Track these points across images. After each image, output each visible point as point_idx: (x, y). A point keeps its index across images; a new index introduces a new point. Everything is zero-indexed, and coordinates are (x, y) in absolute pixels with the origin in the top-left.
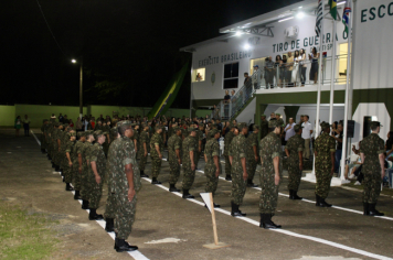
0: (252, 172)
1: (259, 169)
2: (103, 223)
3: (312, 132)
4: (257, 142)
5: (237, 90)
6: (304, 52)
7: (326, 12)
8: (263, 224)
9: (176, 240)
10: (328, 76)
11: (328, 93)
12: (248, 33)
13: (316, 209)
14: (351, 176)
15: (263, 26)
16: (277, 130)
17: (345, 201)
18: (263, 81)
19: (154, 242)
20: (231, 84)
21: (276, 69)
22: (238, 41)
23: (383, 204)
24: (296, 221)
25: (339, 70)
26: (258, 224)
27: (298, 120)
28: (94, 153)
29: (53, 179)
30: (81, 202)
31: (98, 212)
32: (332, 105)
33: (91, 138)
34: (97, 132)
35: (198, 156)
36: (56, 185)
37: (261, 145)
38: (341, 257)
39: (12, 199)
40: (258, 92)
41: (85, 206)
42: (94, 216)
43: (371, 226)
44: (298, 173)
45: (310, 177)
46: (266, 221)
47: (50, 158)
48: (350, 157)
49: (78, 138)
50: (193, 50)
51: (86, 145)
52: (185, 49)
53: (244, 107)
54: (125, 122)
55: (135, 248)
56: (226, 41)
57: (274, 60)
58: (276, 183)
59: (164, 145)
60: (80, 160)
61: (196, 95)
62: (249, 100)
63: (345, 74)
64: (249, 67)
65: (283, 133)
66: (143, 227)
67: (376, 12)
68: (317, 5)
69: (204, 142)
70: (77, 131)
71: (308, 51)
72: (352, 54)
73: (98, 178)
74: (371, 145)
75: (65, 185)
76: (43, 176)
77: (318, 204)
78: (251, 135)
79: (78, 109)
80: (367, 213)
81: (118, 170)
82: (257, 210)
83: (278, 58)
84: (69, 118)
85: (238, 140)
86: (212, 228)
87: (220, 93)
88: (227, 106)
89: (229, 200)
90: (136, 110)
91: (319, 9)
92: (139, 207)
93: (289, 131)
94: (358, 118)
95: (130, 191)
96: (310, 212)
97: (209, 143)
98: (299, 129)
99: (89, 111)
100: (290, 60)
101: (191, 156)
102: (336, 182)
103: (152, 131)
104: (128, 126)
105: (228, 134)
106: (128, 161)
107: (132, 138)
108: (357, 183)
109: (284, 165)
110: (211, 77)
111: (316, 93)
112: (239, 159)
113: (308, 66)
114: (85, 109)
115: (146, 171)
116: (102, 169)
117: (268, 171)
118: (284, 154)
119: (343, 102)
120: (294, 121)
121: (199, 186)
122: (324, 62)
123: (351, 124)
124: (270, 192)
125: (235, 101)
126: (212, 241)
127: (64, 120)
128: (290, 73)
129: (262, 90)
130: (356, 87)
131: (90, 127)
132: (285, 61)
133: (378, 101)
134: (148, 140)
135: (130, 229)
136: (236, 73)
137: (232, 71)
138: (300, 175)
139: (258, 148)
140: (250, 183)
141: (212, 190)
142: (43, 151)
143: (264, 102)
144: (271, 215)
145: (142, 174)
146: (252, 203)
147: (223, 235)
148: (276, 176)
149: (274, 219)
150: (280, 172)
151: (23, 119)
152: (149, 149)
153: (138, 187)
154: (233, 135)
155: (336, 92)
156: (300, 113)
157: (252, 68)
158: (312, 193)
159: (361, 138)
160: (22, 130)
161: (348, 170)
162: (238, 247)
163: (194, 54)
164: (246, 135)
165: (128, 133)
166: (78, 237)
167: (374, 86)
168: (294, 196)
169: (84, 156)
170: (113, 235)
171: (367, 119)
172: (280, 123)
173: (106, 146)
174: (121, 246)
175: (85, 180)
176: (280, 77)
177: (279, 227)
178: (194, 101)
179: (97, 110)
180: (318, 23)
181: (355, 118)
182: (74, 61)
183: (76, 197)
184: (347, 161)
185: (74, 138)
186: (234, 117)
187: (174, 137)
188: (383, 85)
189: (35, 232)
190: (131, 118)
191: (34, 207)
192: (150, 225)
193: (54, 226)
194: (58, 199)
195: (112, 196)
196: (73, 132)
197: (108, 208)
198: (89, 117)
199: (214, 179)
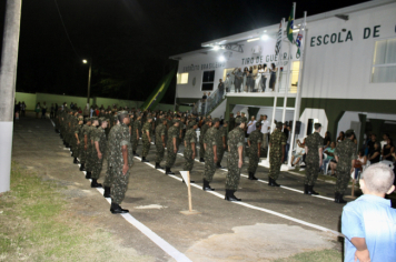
0: (221, 157)
1: (225, 155)
2: (102, 191)
4: (226, 134)
5: (212, 92)
6: (265, 66)
7: (284, 36)
8: (227, 198)
9: (159, 207)
10: (283, 85)
11: (282, 99)
12: (223, 48)
13: (268, 188)
15: (236, 43)
16: (242, 125)
17: (290, 182)
18: (233, 86)
19: (141, 207)
20: (208, 87)
22: (215, 54)
23: (319, 186)
24: (253, 196)
25: (292, 83)
26: (223, 197)
27: (258, 118)
28: (97, 135)
29: (64, 154)
30: (85, 173)
31: (99, 181)
32: (285, 108)
33: (96, 123)
34: (102, 119)
35: (180, 142)
36: (66, 158)
37: (229, 136)
38: (286, 225)
39: (31, 168)
41: (88, 176)
42: (95, 185)
43: (309, 203)
44: (256, 160)
45: (265, 163)
46: (230, 195)
48: (296, 149)
49: (85, 122)
50: (180, 58)
51: (91, 128)
52: (173, 58)
53: (216, 106)
54: (124, 112)
55: (127, 211)
56: (206, 53)
58: (240, 166)
59: (153, 132)
60: (86, 139)
61: (180, 94)
63: (296, 85)
64: (223, 75)
65: (246, 128)
66: (133, 195)
67: (322, 40)
68: (277, 30)
69: (184, 131)
70: (85, 117)
72: (302, 71)
73: (100, 154)
75: (73, 159)
76: (56, 151)
77: (270, 184)
78: (221, 128)
79: (85, 99)
80: (306, 192)
81: (116, 149)
82: (223, 187)
83: (246, 69)
84: (78, 106)
85: (212, 131)
86: (187, 199)
87: (199, 94)
88: (204, 104)
89: (202, 177)
90: (132, 104)
91: (279, 33)
92: (131, 180)
93: (251, 126)
94: (304, 120)
95: (124, 166)
96: (264, 190)
97: (189, 132)
98: (259, 126)
99: (94, 101)
100: (255, 71)
101: (174, 141)
102: (284, 168)
104: (126, 115)
105: (204, 127)
106: (124, 143)
109: (246, 153)
110: (192, 80)
111: (272, 99)
112: (212, 146)
113: (268, 77)
114: (91, 100)
115: (137, 151)
116: (104, 148)
117: (234, 157)
118: (247, 144)
119: (293, 106)
120: (255, 119)
121: (179, 165)
122: (281, 74)
123: (299, 123)
124: (234, 172)
125: (210, 100)
126: (187, 208)
127: (74, 107)
128: (254, 81)
129: (232, 93)
130: (304, 96)
131: (94, 114)
132: (251, 72)
133: (319, 108)
134: (140, 127)
135: (123, 197)
136: (212, 79)
137: (209, 77)
138: (258, 161)
139: (226, 139)
140: (219, 166)
141: (189, 168)
142: (57, 131)
143: (233, 102)
144: (234, 191)
145: (134, 153)
146: (220, 181)
147: (197, 204)
148: (240, 161)
149: (236, 194)
150: (242, 158)
151: (42, 105)
152: (140, 134)
153: (131, 164)
154: (208, 127)
155: (288, 99)
156: (260, 113)
157: (225, 75)
158: (266, 175)
159: (305, 136)
160: (40, 114)
161: (293, 159)
162: (207, 214)
163: (180, 62)
164: (218, 128)
165: (126, 120)
166: (82, 200)
167: (317, 96)
168: (252, 177)
169: (89, 137)
170: (109, 200)
171: (310, 121)
172: (245, 120)
174: (116, 209)
175: (90, 156)
176: (247, 84)
177: (240, 200)
178: (178, 99)
179: (101, 101)
180: (278, 45)
181: (301, 120)
182: (85, 61)
183: (82, 169)
184: (294, 152)
185: (81, 122)
186: (209, 113)
187: (161, 126)
188: (324, 96)
189: (48, 195)
190: (128, 109)
191: (48, 175)
192: (139, 194)
193: (63, 191)
194: (67, 170)
195: (110, 169)
196: (81, 117)
197: (107, 179)
198: (94, 107)
199: (191, 161)
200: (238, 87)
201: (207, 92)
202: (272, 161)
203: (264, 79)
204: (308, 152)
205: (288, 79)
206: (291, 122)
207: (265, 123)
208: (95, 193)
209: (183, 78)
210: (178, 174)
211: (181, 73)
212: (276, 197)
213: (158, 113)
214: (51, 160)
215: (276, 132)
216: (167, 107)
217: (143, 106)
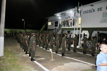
0: (60, 45)
2: (28, 55)
3: (73, 36)
5: (57, 27)
6: (72, 19)
7: (76, 11)
8: (62, 56)
9: (44, 59)
10: (77, 25)
11: (76, 28)
12: (60, 15)
13: (73, 53)
14: (81, 46)
15: (63, 14)
16: (66, 36)
17: (79, 51)
19: (39, 59)
20: (56, 26)
21: (66, 23)
22: (58, 17)
23: (87, 52)
24: (69, 55)
25: (79, 24)
26: (61, 55)
27: (70, 34)
28: (27, 40)
29: (18, 45)
31: (27, 52)
32: (77, 31)
33: (26, 36)
35: (49, 41)
36: (19, 46)
38: (78, 63)
39: (9, 49)
40: (62, 27)
41: (25, 51)
42: (26, 53)
43: (84, 56)
45: (72, 46)
46: (63, 55)
47: (17, 40)
48: (81, 42)
49: (23, 36)
50: (48, 18)
51: (25, 38)
52: (47, 18)
53: (59, 31)
55: (35, 60)
56: (55, 17)
57: (65, 21)
58: (65, 47)
59: (42, 38)
60: (24, 41)
61: (49, 28)
62: (60, 29)
64: (60, 22)
65: (67, 36)
66: (37, 56)
67: (86, 12)
68: (75, 10)
71: (73, 19)
72: (82, 21)
73: (27, 45)
74: (85, 40)
75: (20, 46)
76: (16, 44)
77: (74, 52)
78: (60, 37)
79: (23, 30)
80: (84, 53)
82: (61, 53)
83: (66, 21)
85: (58, 38)
86: (51, 56)
87: (54, 27)
88: (55, 30)
89: (55, 50)
90: (36, 31)
91: (75, 11)
92: (36, 52)
93: (68, 36)
94: (83, 34)
95: (34, 48)
97: (51, 38)
98: (70, 36)
99: (26, 31)
102: (78, 47)
105: (55, 36)
106: (34, 42)
107: (35, 37)
108: (82, 47)
109: (67, 43)
110: (52, 24)
111: (74, 28)
112: (58, 42)
113: (72, 23)
114: (25, 30)
115: (38, 44)
116: (29, 43)
117: (64, 44)
118: (67, 41)
119: (79, 30)
120: (69, 34)
121: (49, 47)
122: (76, 22)
124: (64, 49)
125: (57, 29)
126: (51, 59)
127: (21, 32)
128: (69, 24)
129: (63, 27)
130: (82, 27)
131: (26, 34)
132: (68, 21)
133: (86, 30)
134: (38, 37)
135: (34, 56)
136: (57, 24)
137: (57, 23)
138: (71, 45)
139: (62, 39)
140: (60, 47)
141: (52, 48)
142: (16, 39)
143: (63, 30)
144: (64, 54)
145: (37, 44)
146: (60, 51)
147: (54, 58)
148: (65, 45)
149: (65, 55)
150: (66, 45)
151: (12, 32)
153: (36, 47)
154: (57, 37)
155: (78, 28)
156: (71, 32)
158: (73, 49)
160: (12, 34)
162: (57, 60)
163: (49, 19)
164: (59, 37)
166: (23, 57)
167: (86, 27)
168: (69, 50)
170: (30, 57)
171: (84, 34)
172: (66, 34)
173: (29, 38)
174: (32, 60)
175: (25, 45)
176: (67, 25)
178: (48, 29)
179: (28, 30)
180: (75, 14)
181: (82, 34)
182: (23, 20)
183: (23, 49)
184: (80, 43)
185: (22, 36)
186: (57, 33)
187: (44, 37)
188: (88, 27)
189: (14, 56)
190: (35, 33)
191: (14, 51)
192: (38, 55)
193: (18, 55)
194: (19, 49)
195: (30, 49)
196: (22, 35)
197: (30, 52)
198: (26, 32)
199: (52, 46)
200: (64, 25)
202: (74, 45)
203: (71, 23)
204: (84, 42)
205: (78, 23)
207: (72, 35)
208: (26, 56)
209: (50, 24)
210: (49, 50)
211: (49, 22)
212: (76, 55)
213: (43, 33)
214: (15, 47)
215: (75, 38)
216: (46, 31)
217: (39, 31)
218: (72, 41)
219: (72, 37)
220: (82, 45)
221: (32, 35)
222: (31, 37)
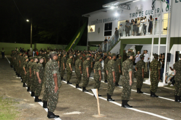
1: (121, 77)
2: (41, 104)
3: (149, 59)
4: (121, 63)
5: (111, 37)
6: (145, 18)
8: (123, 106)
9: (78, 113)
10: (158, 30)
11: (158, 39)
12: (117, 7)
13: (150, 98)
14: (169, 82)
15: (125, 4)
16: (131, 58)
17: (165, 94)
18: (124, 32)
19: (68, 114)
20: (108, 33)
22: (112, 12)
24: (140, 104)
25: (164, 27)
26: (121, 105)
28: (38, 68)
29: (17, 81)
30: (30, 92)
31: (39, 98)
32: (159, 45)
33: (36, 60)
34: (40, 57)
35: (91, 70)
36: (18, 84)
37: (123, 65)
40: (122, 38)
41: (32, 95)
42: (37, 100)
45: (148, 82)
46: (125, 104)
47: (15, 70)
49: (29, 60)
50: (89, 16)
51: (33, 63)
52: (85, 15)
53: (114, 45)
55: (58, 117)
56: (106, 11)
57: (130, 22)
58: (130, 84)
59: (73, 65)
60: (30, 71)
61: (90, 39)
62: (117, 42)
63: (166, 29)
64: (117, 25)
65: (134, 59)
66: (62, 106)
69: (94, 63)
71: (148, 17)
72: (170, 20)
73: (40, 80)
74: (179, 66)
75: (22, 84)
76: (11, 79)
77: (151, 96)
78: (118, 60)
79: (29, 45)
80: (176, 101)
81: (50, 76)
82: (120, 98)
83: (132, 21)
84: (25, 50)
85: (111, 62)
86: (97, 107)
87: (102, 38)
88: (106, 45)
89: (106, 93)
90: (60, 46)
92: (60, 96)
93: (137, 58)
94: (173, 52)
95: (56, 87)
96: (147, 100)
97: (96, 63)
98: (142, 57)
99: (35, 46)
100: (138, 22)
101: (87, 70)
102: (161, 84)
103: (67, 57)
104: (55, 54)
106: (55, 72)
107: (57, 60)
108: (172, 85)
109: (134, 75)
110: (98, 30)
111: (151, 39)
112: (111, 72)
113: (148, 25)
114: (33, 45)
115: (64, 77)
116: (42, 77)
117: (126, 78)
118: (134, 70)
119: (165, 43)
120: (140, 53)
121: (91, 85)
122: (156, 23)
123: (169, 55)
124: (127, 89)
125: (110, 42)
126: (97, 113)
127: (22, 51)
128: (138, 28)
129: (124, 37)
130: (172, 36)
132: (136, 22)
134: (65, 62)
135: (55, 107)
136: (111, 28)
137: (109, 27)
138: (143, 80)
139: (121, 66)
140: (117, 84)
141: (98, 87)
142: (12, 66)
143: (125, 43)
144: (127, 101)
145: (62, 79)
146: (118, 95)
147: (103, 110)
148: (130, 81)
149: (129, 103)
150: (132, 79)
153: (60, 86)
154: (109, 60)
155: (162, 39)
156: (143, 49)
158: (148, 90)
159: (174, 63)
160: (1, 56)
161: (167, 78)
162: (110, 117)
163: (89, 18)
164: (115, 60)
165: (55, 58)
166: (29, 110)
168: (139, 91)
169: (32, 69)
170: (46, 110)
171: (177, 53)
172: (133, 54)
173: (44, 64)
174: (51, 115)
175: (33, 81)
177: (131, 107)
178: (89, 42)
179: (39, 46)
180: (153, 3)
181: (171, 52)
182: (28, 21)
183: (28, 90)
184: (166, 74)
186: (109, 50)
187: (78, 60)
189: (7, 108)
190: (57, 50)
191: (7, 95)
192: (66, 105)
193: (16, 105)
194: (19, 91)
196: (27, 57)
197: (44, 96)
198: (35, 50)
199: (99, 82)
200: (128, 33)
201: (108, 37)
202: (152, 81)
203: (145, 27)
204: (176, 73)
205: (161, 26)
206: (164, 54)
207: (146, 56)
208: (37, 106)
210: (91, 91)
211: (90, 25)
212: (155, 104)
213: (76, 51)
214: (8, 86)
215: (154, 61)
216: (83, 48)
217: (66, 48)
218: (146, 70)
219: (145, 60)
220: (171, 80)
221: (51, 57)
222: (47, 61)
